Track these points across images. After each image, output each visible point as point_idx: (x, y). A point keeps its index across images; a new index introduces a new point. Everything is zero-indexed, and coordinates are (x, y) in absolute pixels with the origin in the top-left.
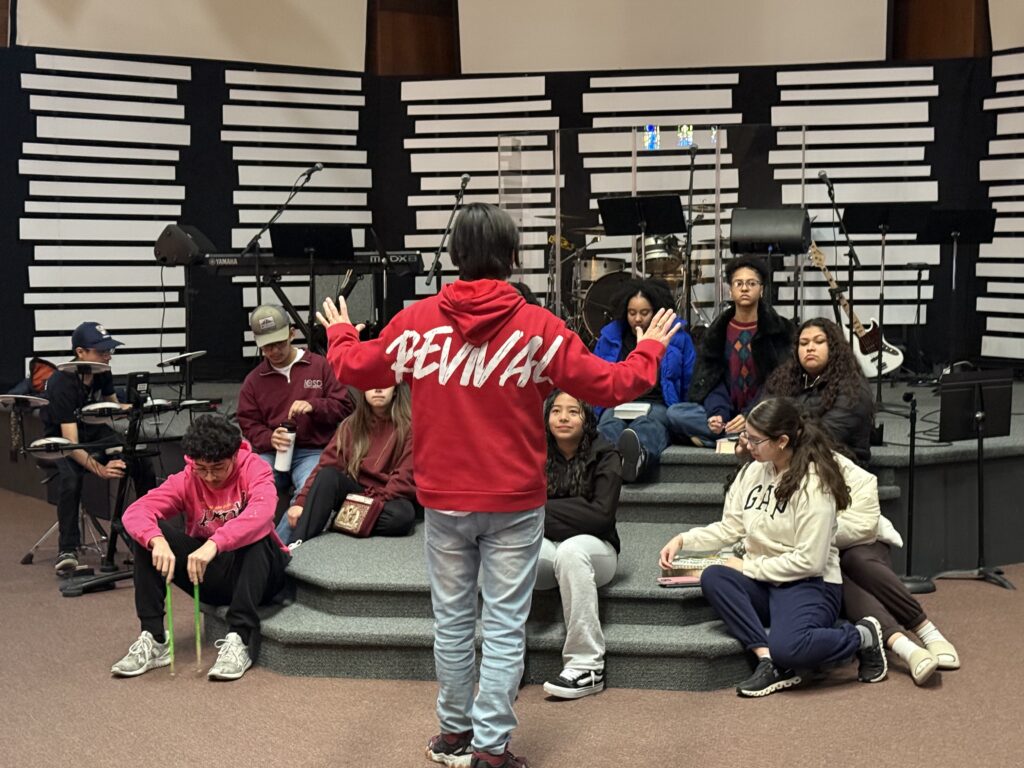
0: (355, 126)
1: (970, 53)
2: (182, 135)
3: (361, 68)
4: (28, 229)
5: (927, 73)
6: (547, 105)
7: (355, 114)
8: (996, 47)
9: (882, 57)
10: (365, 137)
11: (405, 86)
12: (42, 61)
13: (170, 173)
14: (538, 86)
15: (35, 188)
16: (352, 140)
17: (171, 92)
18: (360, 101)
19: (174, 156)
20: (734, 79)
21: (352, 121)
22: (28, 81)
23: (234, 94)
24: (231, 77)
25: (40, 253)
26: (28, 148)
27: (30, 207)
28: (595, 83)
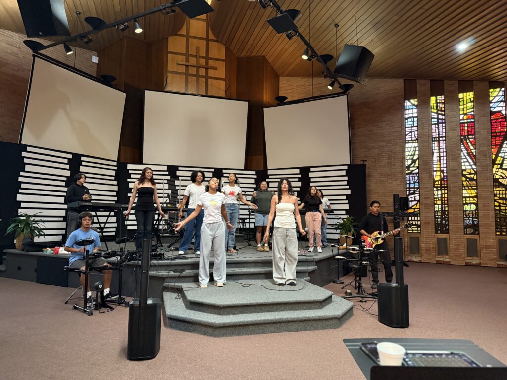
0: (114, 175)
1: (262, 169)
2: (68, 173)
3: (116, 160)
4: (19, 198)
5: (254, 173)
6: (167, 173)
7: (115, 171)
8: (268, 168)
9: (243, 168)
10: (117, 178)
11: (128, 165)
12: (29, 149)
13: (63, 184)
14: (165, 168)
15: (23, 186)
16: (113, 178)
17: (66, 161)
18: (116, 168)
19: (65, 179)
20: (213, 170)
21: (113, 173)
22: (24, 154)
23: (83, 163)
24: (83, 159)
25: (23, 205)
26: (22, 174)
27: (21, 191)
28: (180, 168)
